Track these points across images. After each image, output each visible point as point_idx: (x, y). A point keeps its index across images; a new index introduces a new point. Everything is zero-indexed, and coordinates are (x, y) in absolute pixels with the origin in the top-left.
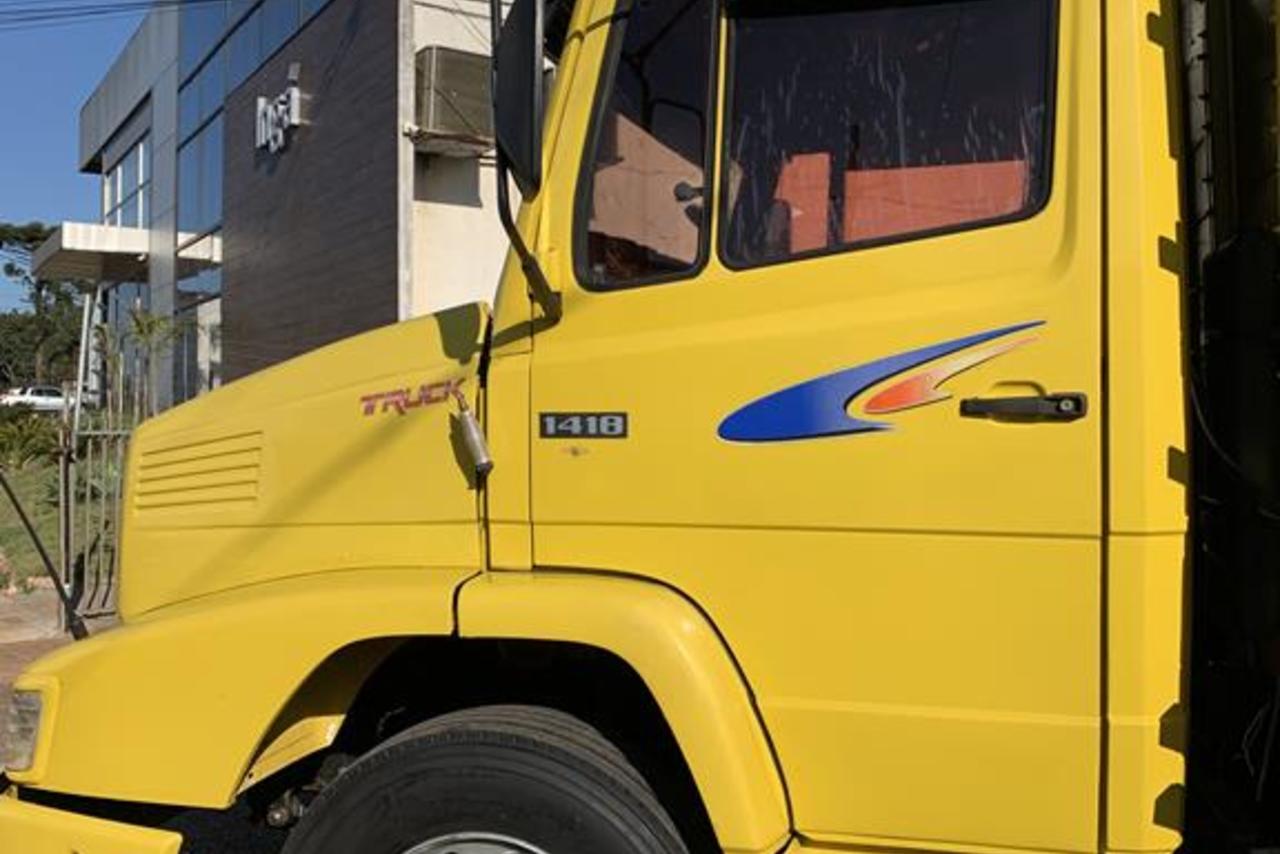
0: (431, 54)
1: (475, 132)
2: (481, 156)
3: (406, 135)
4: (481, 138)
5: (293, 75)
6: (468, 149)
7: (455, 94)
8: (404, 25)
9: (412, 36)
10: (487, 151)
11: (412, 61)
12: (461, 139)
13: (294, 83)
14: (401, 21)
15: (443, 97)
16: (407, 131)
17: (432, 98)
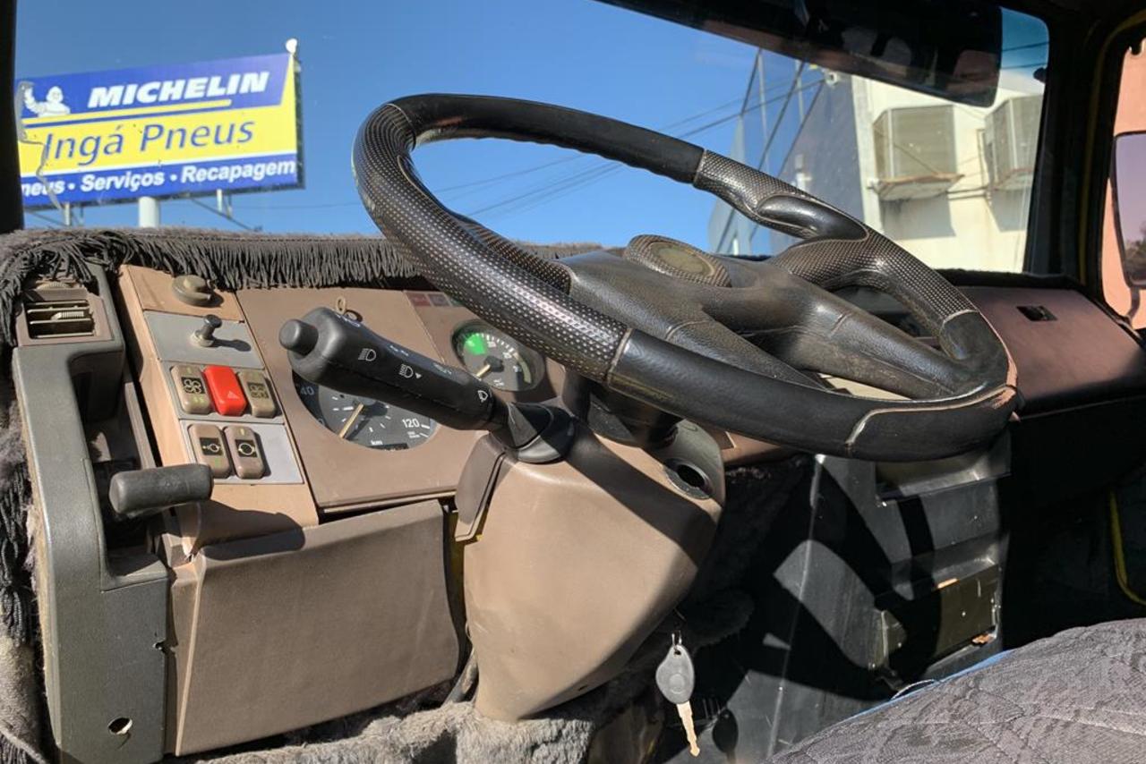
0: (887, 116)
1: (936, 173)
2: (947, 193)
3: (869, 188)
4: (941, 176)
5: (799, 165)
6: (932, 189)
7: (911, 145)
8: (859, 99)
9: (867, 107)
10: (950, 187)
11: (869, 126)
12: (921, 181)
13: (800, 171)
14: (856, 96)
15: (902, 150)
16: (869, 185)
17: (890, 153)
